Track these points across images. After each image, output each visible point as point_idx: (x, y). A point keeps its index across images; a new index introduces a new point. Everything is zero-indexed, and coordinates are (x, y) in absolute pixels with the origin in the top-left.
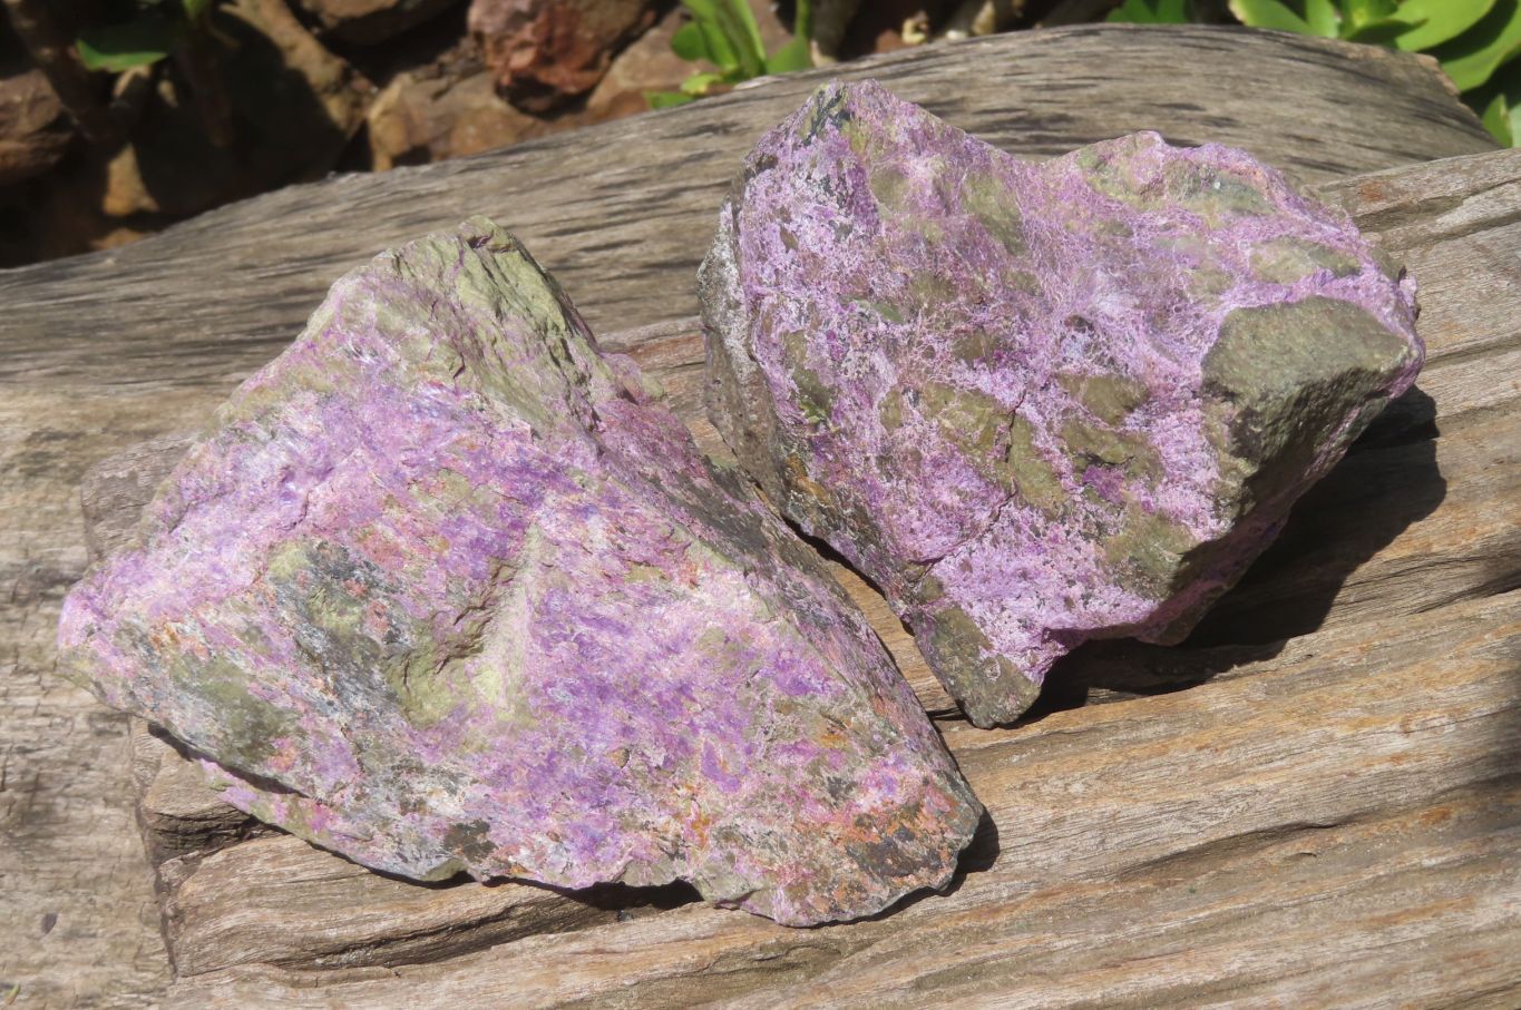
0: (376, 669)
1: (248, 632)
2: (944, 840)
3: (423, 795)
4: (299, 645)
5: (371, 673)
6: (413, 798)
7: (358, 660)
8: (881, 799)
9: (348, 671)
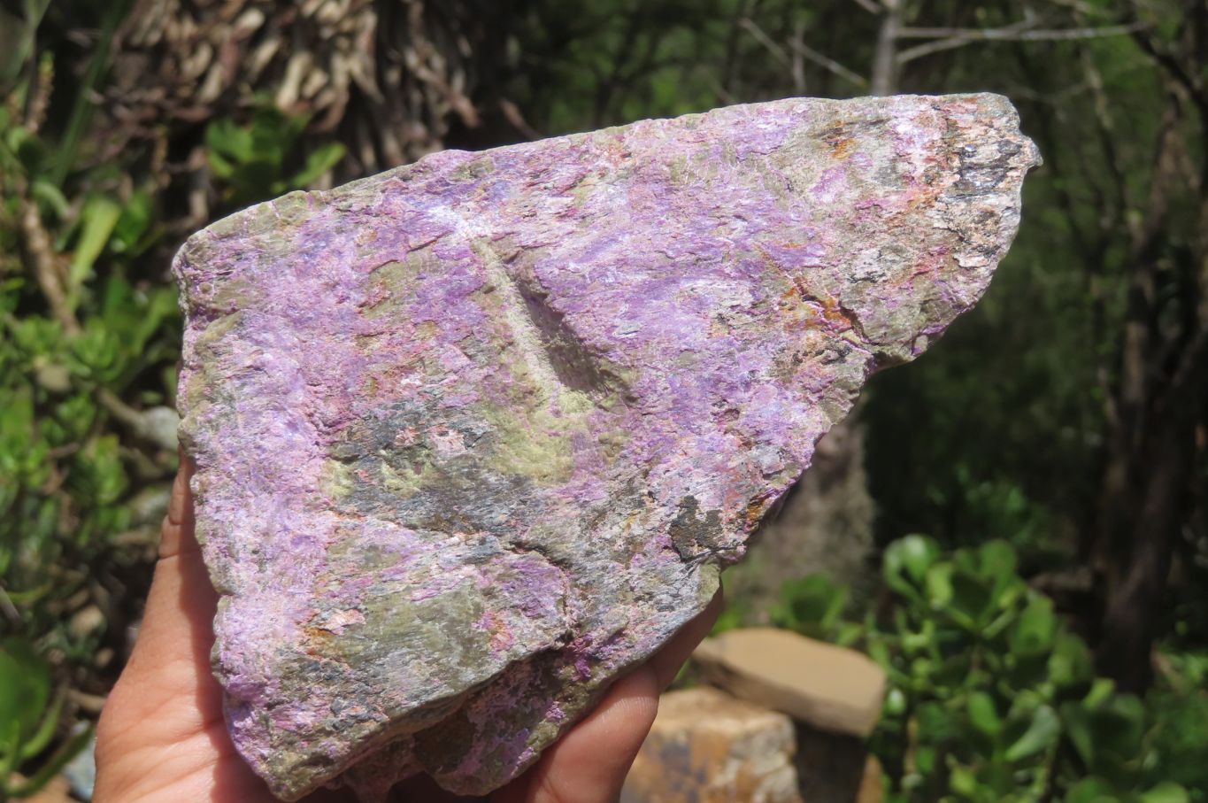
0: (484, 474)
1: (368, 559)
2: (998, 130)
3: (625, 534)
4: (413, 527)
5: (484, 482)
6: (620, 545)
7: (466, 483)
8: (923, 149)
9: (468, 501)
